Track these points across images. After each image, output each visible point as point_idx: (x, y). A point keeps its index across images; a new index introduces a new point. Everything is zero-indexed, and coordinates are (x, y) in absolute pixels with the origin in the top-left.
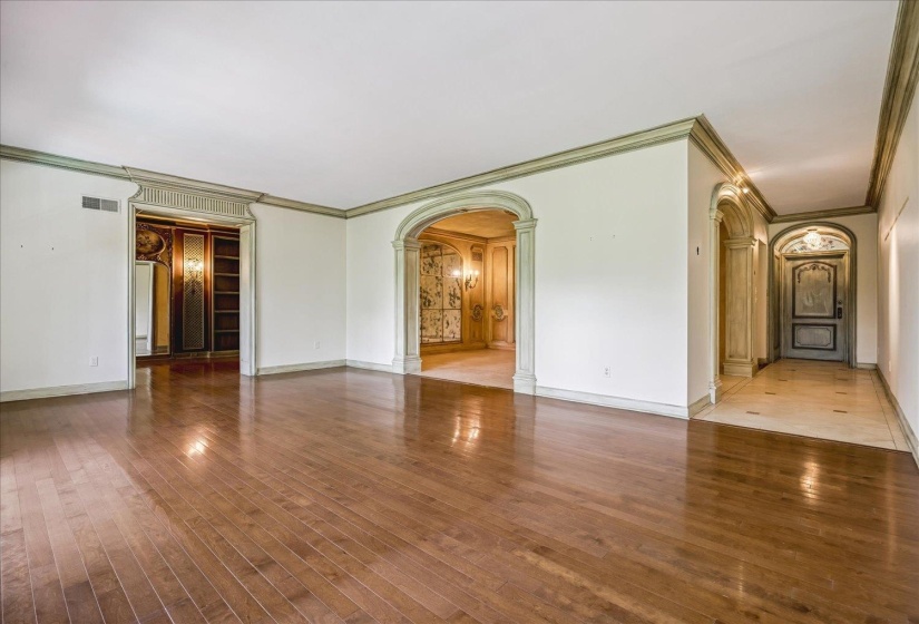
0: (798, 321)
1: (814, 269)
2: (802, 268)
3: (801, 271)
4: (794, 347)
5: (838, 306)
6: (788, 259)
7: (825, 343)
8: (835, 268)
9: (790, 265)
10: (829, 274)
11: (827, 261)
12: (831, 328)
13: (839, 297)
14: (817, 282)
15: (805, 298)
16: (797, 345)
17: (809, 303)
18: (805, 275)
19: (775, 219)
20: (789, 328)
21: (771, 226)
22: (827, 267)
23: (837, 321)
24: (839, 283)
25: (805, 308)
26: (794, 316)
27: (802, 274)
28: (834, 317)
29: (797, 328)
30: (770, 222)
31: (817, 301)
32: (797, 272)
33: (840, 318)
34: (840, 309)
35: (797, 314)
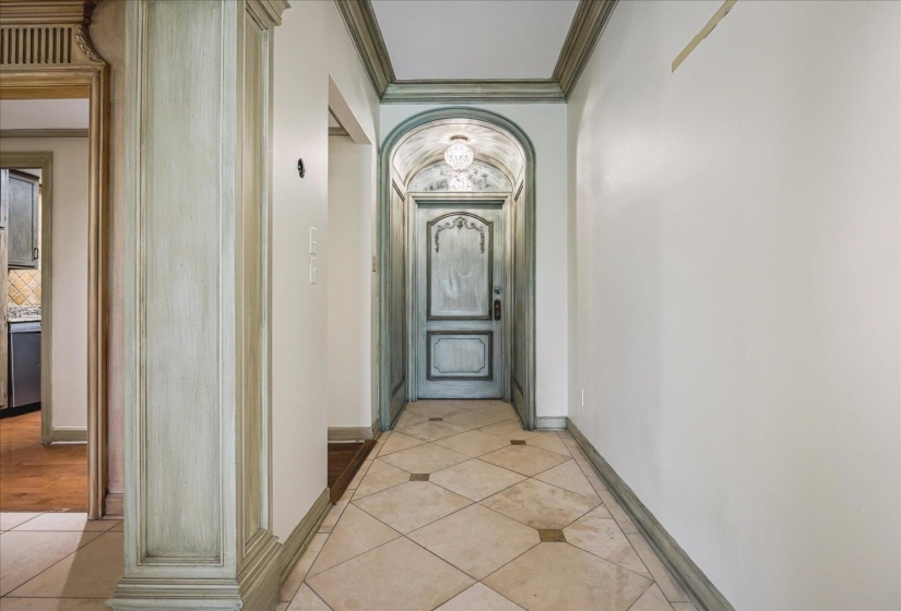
0: (436, 326)
1: (460, 226)
2: (442, 223)
3: (440, 229)
4: (429, 377)
5: (496, 297)
6: (421, 203)
7: (476, 368)
8: (490, 224)
9: (423, 215)
10: (483, 237)
11: (480, 212)
12: (485, 338)
13: (497, 282)
14: (465, 253)
15: (446, 282)
16: (434, 372)
17: (452, 292)
18: (446, 236)
19: (392, 90)
20: (422, 341)
21: (384, 108)
22: (479, 224)
23: (494, 326)
24: (497, 256)
25: (447, 299)
26: (430, 318)
27: (441, 234)
28: (489, 318)
29: (434, 339)
30: (382, 97)
31: (464, 287)
32: (434, 229)
33: (498, 318)
34: (498, 302)
35: (434, 312)
